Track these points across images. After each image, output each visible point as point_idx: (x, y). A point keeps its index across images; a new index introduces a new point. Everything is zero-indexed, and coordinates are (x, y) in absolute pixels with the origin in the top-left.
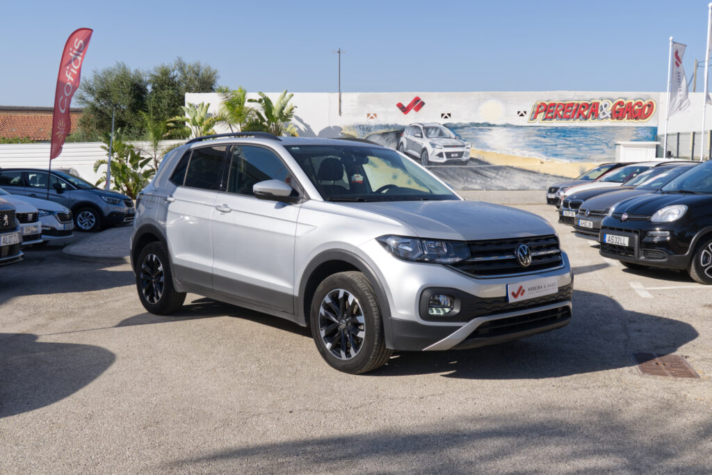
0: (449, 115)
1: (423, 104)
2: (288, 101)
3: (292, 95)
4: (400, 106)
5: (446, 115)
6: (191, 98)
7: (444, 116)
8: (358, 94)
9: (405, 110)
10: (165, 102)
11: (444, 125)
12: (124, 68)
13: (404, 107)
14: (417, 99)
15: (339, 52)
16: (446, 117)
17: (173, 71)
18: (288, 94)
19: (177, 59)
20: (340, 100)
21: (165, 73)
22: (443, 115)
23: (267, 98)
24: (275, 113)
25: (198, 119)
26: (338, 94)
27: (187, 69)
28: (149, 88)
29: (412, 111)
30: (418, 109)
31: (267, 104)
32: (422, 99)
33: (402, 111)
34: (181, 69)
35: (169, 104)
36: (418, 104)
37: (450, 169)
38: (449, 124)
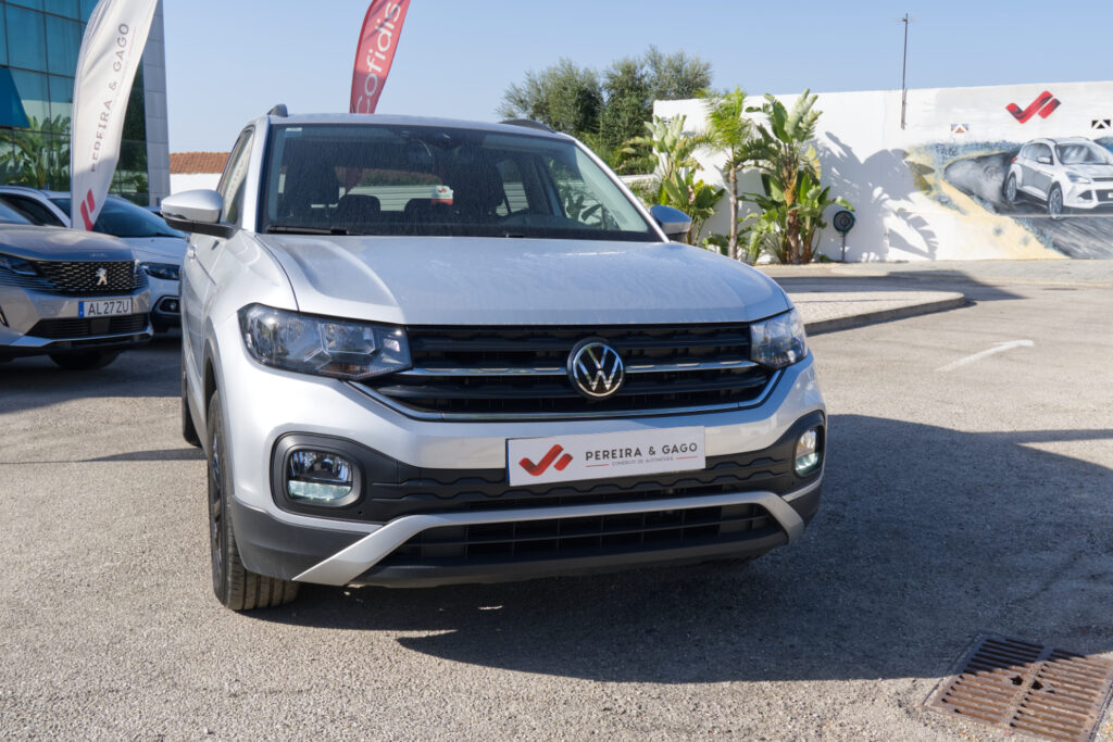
0: (1108, 122)
1: (1056, 103)
2: (809, 107)
3: (816, 98)
4: (1013, 110)
5: (1101, 122)
6: (662, 109)
7: (1097, 125)
8: (936, 91)
9: (1021, 115)
10: (625, 117)
11: (1097, 141)
12: (570, 65)
13: (1020, 111)
14: (1046, 96)
15: (906, 21)
16: (1101, 127)
17: (642, 67)
18: (810, 96)
19: (649, 49)
20: (904, 103)
21: (629, 70)
22: (1094, 123)
23: (779, 104)
24: (788, 128)
25: (668, 142)
26: (901, 92)
27: (664, 63)
28: (605, 96)
29: (1036, 118)
30: (1045, 114)
31: (778, 113)
32: (1056, 96)
33: (1017, 118)
34: (655, 64)
35: (631, 120)
36: (1047, 104)
37: (1105, 220)
38: (1107, 138)
